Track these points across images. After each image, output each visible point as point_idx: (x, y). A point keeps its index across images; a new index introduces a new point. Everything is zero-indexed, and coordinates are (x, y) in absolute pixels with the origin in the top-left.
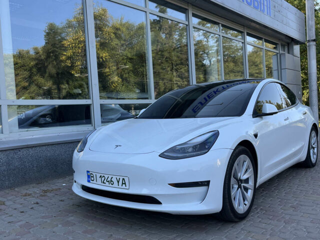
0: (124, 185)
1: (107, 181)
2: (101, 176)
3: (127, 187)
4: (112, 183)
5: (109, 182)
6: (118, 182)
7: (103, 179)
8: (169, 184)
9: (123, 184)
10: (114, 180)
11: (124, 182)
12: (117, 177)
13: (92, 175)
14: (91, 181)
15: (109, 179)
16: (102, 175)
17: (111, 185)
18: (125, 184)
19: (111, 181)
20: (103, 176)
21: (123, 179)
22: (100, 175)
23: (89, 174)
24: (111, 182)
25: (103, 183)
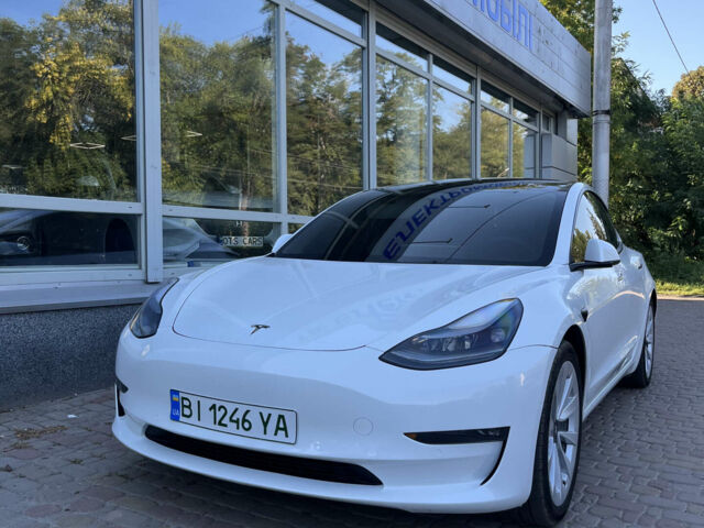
0: (281, 433)
1: (231, 420)
2: (213, 407)
3: (291, 439)
4: (247, 425)
5: (237, 422)
6: (265, 424)
7: (220, 414)
8: (406, 434)
9: (278, 428)
10: (254, 417)
11: (281, 426)
12: (261, 410)
13: (186, 403)
14: (182, 419)
15: (239, 415)
16: (218, 404)
17: (241, 431)
18: (285, 429)
19: (244, 420)
20: (221, 407)
21: (281, 417)
22: (212, 402)
23: (175, 398)
24: (244, 424)
25: (220, 424)
